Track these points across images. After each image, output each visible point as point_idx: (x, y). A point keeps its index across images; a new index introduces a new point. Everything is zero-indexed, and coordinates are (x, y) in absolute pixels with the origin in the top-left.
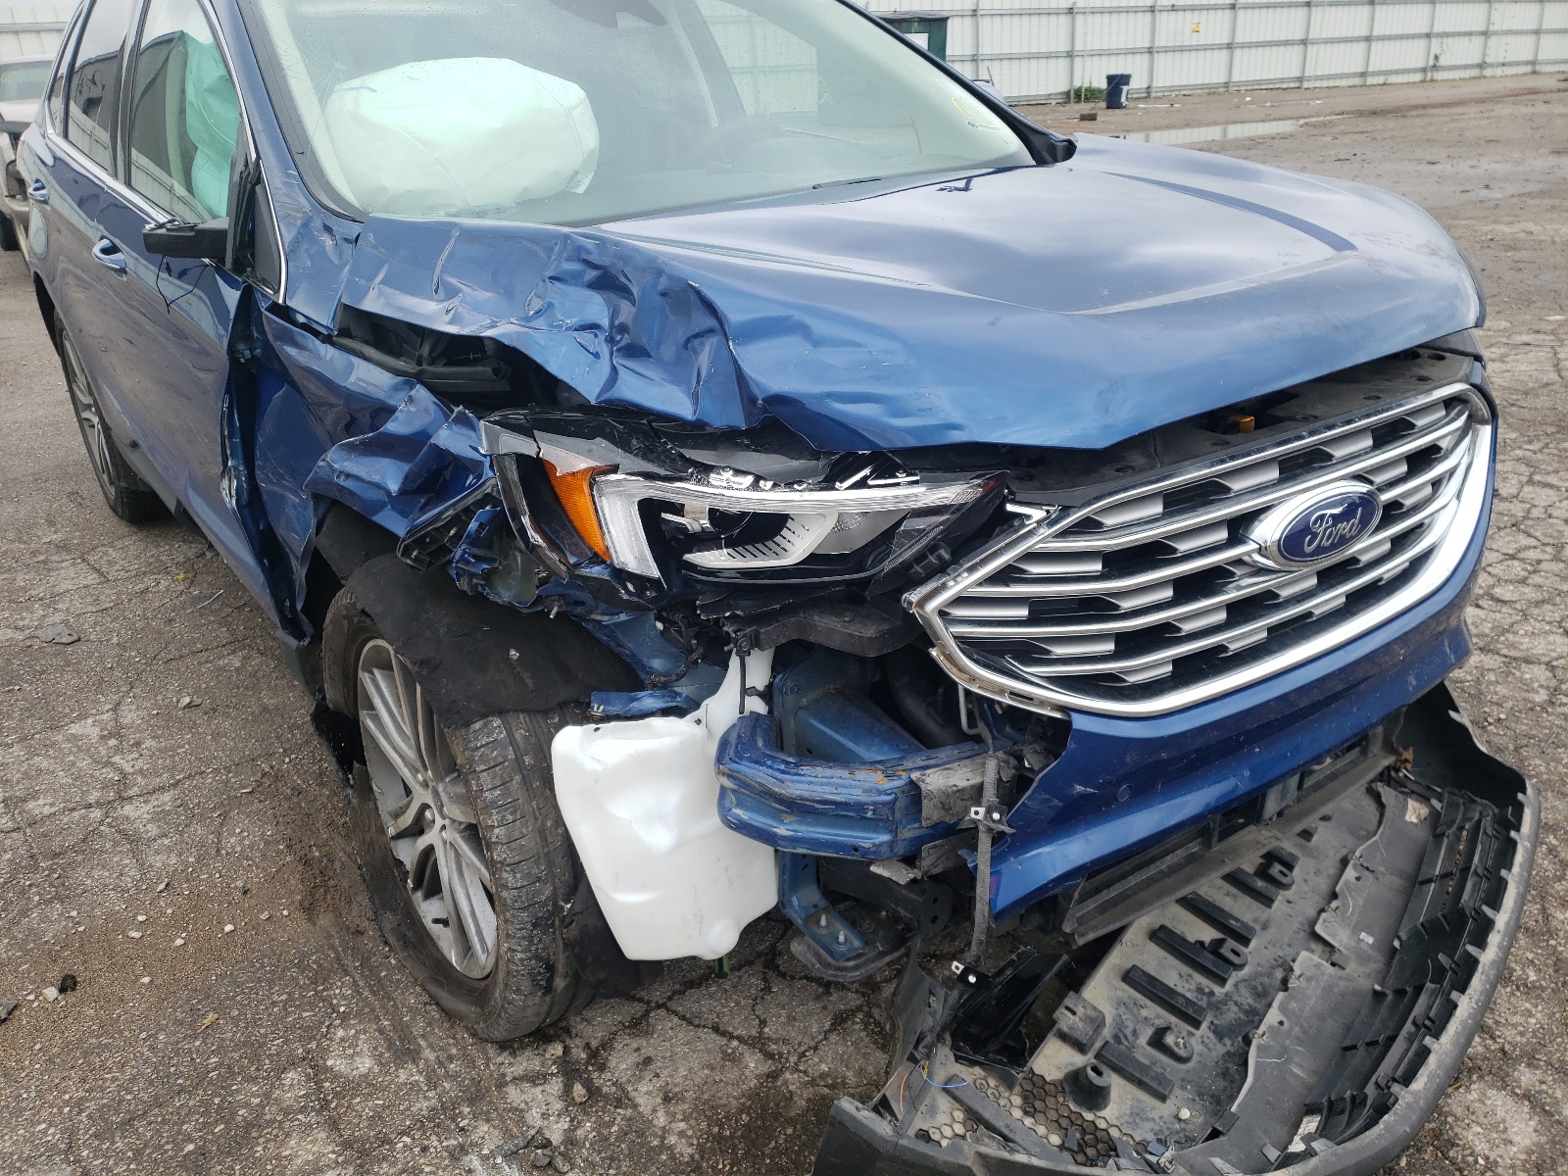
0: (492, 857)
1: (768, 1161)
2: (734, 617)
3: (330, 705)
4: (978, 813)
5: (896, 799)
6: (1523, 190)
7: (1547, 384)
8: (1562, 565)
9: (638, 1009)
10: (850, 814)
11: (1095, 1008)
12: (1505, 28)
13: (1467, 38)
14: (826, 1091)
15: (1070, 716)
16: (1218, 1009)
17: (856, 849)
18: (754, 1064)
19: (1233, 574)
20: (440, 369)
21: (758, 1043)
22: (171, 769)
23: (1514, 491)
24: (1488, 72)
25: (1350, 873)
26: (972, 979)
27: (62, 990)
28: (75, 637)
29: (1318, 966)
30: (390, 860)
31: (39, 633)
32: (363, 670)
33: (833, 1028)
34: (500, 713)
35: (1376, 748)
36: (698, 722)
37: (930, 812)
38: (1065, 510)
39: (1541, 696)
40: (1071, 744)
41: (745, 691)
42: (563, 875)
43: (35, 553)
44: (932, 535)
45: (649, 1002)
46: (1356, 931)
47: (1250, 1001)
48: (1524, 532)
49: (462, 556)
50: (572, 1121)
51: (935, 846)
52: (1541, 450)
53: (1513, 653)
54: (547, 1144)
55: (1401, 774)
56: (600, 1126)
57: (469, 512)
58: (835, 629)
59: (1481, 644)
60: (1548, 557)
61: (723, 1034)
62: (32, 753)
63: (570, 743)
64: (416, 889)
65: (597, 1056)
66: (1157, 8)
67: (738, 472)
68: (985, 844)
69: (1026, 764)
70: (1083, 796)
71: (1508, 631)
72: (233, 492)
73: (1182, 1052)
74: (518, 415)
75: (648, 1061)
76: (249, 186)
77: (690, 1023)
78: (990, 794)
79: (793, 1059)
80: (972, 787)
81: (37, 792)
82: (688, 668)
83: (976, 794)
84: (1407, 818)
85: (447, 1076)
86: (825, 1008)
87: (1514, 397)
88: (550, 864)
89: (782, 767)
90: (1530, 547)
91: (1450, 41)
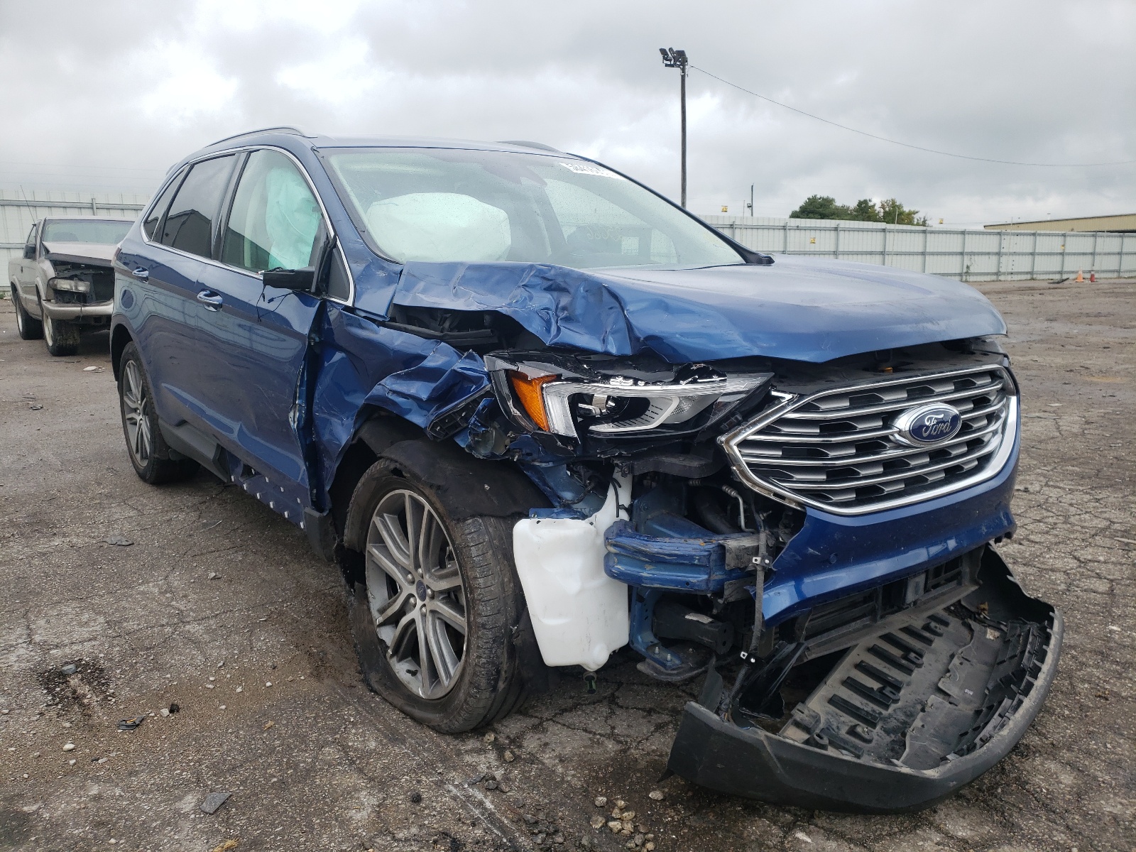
0: (474, 597)
1: (628, 788)
2: (620, 455)
3: (346, 545)
4: (757, 560)
5: (710, 555)
6: (1029, 339)
7: (1053, 438)
8: (1069, 526)
9: (536, 721)
10: (685, 562)
11: (814, 711)
12: (1011, 251)
13: (987, 257)
14: (657, 758)
15: (804, 508)
16: (885, 721)
17: (688, 583)
18: (611, 746)
19: (885, 447)
20: (456, 333)
21: (612, 736)
22: (211, 609)
23: (1038, 489)
24: (1002, 278)
25: (956, 661)
26: (753, 660)
27: (172, 711)
28: (130, 542)
29: (941, 703)
30: (376, 640)
31: (107, 540)
32: (377, 515)
33: (656, 730)
34: (481, 516)
35: (966, 581)
36: (592, 524)
37: (730, 561)
38: (802, 396)
39: (1063, 587)
40: (806, 524)
41: (619, 507)
42: (511, 612)
43: (92, 499)
44: (733, 405)
45: (541, 718)
46: (962, 688)
47: (903, 718)
48: (1045, 509)
49: (474, 422)
50: (506, 770)
51: (731, 584)
52: (1052, 470)
53: (1043, 567)
54: (494, 778)
55: (982, 616)
56: (523, 772)
57: (476, 402)
58: (675, 464)
59: (1024, 562)
60: (1061, 522)
61: (590, 732)
62: (118, 600)
63: (524, 529)
64: (392, 656)
65: (516, 741)
66: (787, 228)
67: (626, 378)
68: (760, 577)
69: (781, 539)
70: (812, 556)
71: (1039, 556)
72: (296, 420)
73: (867, 736)
74: (506, 353)
75: (546, 744)
76: (328, 249)
77: (568, 727)
78: (763, 550)
79: (634, 744)
80: (753, 547)
81: (127, 618)
82: (585, 495)
83: (755, 551)
84: (988, 637)
85: (424, 750)
86: (649, 722)
87: (1034, 444)
88: (506, 604)
89: (646, 538)
90: (1049, 517)
91: (976, 257)
